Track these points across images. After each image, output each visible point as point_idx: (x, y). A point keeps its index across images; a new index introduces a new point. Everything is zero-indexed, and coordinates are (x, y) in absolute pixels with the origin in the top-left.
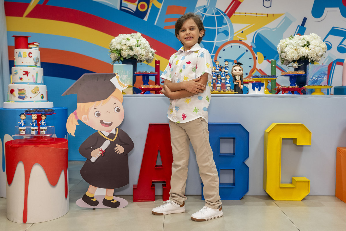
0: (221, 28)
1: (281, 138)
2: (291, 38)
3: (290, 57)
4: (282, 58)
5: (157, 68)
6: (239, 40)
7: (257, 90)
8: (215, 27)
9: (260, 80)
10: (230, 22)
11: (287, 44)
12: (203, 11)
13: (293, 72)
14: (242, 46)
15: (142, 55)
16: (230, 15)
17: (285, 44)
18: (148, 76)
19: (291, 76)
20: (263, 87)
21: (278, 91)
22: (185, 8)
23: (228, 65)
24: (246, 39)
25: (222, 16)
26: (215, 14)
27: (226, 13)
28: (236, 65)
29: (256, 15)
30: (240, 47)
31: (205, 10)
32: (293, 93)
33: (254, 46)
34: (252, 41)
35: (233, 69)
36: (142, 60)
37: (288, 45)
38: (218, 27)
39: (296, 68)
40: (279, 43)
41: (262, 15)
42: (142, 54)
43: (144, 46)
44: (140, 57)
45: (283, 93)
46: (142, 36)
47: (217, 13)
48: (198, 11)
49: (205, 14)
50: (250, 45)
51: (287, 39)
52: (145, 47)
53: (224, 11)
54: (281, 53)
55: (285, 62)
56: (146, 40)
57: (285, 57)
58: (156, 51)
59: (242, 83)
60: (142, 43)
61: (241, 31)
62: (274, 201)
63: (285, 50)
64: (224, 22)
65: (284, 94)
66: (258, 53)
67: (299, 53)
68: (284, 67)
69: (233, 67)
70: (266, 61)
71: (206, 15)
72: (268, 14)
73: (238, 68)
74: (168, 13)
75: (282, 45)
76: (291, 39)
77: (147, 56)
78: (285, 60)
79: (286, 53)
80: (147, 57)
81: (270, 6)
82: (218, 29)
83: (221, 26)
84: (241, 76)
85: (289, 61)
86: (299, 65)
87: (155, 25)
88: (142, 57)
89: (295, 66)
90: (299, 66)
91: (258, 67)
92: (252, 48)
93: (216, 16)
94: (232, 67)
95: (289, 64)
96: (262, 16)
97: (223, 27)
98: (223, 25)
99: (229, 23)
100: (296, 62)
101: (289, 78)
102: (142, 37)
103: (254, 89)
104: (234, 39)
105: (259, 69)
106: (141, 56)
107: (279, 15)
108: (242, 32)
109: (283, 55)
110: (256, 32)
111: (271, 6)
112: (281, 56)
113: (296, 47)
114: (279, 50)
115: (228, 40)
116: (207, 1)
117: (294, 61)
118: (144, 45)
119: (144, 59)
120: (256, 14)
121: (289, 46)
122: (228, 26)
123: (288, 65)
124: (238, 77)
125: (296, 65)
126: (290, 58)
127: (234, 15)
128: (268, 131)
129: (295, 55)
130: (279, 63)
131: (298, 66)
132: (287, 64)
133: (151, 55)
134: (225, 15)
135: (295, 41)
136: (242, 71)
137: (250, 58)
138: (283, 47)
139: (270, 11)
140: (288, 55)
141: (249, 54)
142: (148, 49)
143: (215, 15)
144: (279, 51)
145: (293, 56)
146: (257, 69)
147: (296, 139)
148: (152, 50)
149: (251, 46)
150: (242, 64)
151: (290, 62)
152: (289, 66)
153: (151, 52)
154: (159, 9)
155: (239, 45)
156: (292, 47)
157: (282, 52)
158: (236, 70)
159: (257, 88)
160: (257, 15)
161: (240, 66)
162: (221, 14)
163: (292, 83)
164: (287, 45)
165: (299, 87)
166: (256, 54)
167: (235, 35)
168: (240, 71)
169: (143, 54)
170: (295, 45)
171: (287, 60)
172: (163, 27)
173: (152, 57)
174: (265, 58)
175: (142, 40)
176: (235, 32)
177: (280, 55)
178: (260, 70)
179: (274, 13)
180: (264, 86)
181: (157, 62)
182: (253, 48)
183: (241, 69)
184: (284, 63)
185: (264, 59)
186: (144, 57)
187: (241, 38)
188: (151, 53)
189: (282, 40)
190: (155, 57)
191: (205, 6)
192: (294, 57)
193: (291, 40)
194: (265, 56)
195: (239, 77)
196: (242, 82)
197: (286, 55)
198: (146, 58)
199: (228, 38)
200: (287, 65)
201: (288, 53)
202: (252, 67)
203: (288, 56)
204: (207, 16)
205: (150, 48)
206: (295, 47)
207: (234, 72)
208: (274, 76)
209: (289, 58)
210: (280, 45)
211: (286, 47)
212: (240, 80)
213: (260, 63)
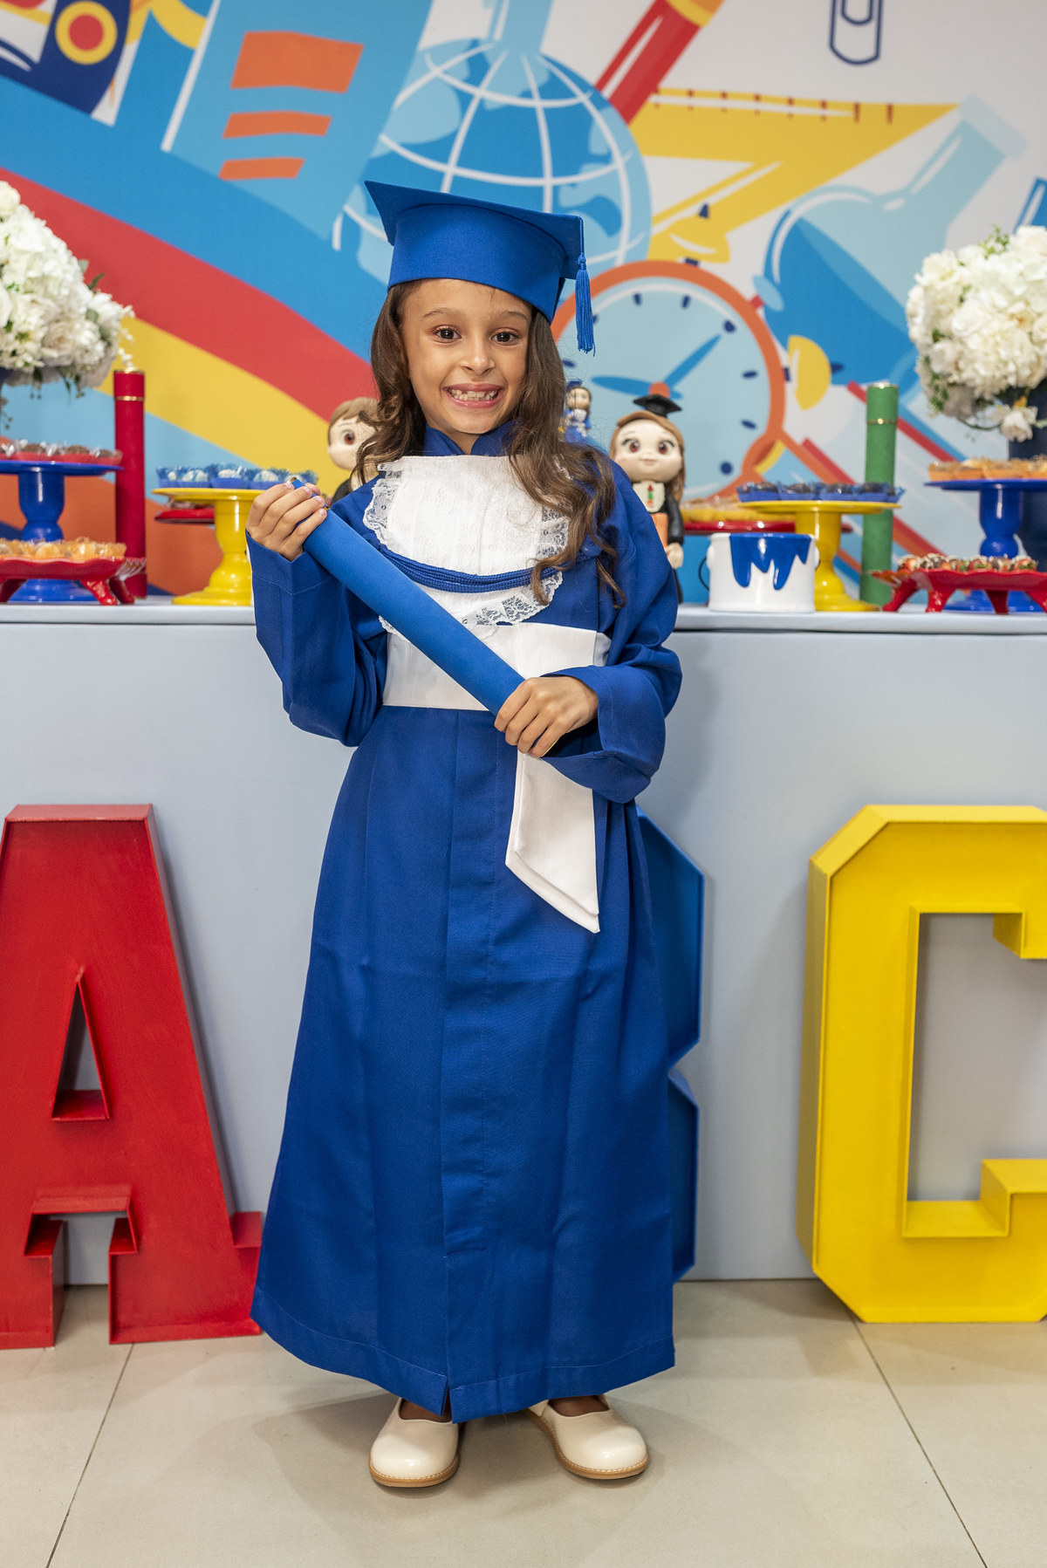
0: (573, 185)
1: (912, 910)
2: (992, 243)
3: (986, 364)
4: (936, 377)
5: (130, 422)
6: (681, 260)
7: (761, 580)
8: (539, 173)
9: (793, 513)
10: (627, 145)
11: (965, 283)
12: (465, 73)
13: (1000, 467)
14: (699, 294)
15: (22, 336)
16: (630, 101)
17: (955, 279)
18: (56, 475)
19: (987, 491)
20: (804, 560)
21: (905, 592)
22: (354, 50)
23: (587, 409)
24: (723, 256)
25: (581, 106)
26: (536, 93)
27: (608, 92)
28: (638, 409)
29: (786, 109)
30: (686, 301)
31: (477, 68)
32: (1001, 609)
33: (775, 302)
34: (759, 269)
35: (621, 438)
36: (20, 364)
37: (977, 291)
38: (557, 173)
39: (1022, 438)
40: (918, 277)
41: (828, 112)
42: (14, 327)
43: (32, 274)
44: (7, 344)
45: (933, 606)
46: (23, 202)
47: (552, 88)
48: (436, 72)
49: (480, 93)
50: (748, 293)
51: (972, 253)
52: (43, 279)
53: (592, 77)
54: (929, 340)
55: (955, 395)
56: (48, 232)
57: (957, 369)
58: (129, 308)
59: (676, 532)
60: (23, 252)
61: (697, 208)
62: (859, 1325)
63: (956, 323)
64: (595, 148)
65: (939, 609)
66: (796, 341)
67: (1041, 343)
68: (945, 428)
69: (622, 425)
70: (841, 394)
71: (482, 103)
72: (857, 107)
73: (649, 431)
74: (245, 77)
75: (939, 286)
76: (992, 251)
77: (61, 339)
78: (953, 385)
79: (962, 341)
80: (59, 349)
81: (870, 53)
82: (556, 189)
83: (574, 171)
84: (672, 485)
85: (977, 394)
86: (1039, 417)
87: (163, 153)
88: (16, 345)
89: (1016, 428)
90: (1041, 424)
91: (797, 425)
92: (761, 312)
93: (548, 111)
94: (615, 427)
95: (979, 414)
96: (824, 118)
97: (589, 175)
98: (586, 167)
99: (623, 153)
100: (1024, 400)
101: (974, 498)
102: (24, 209)
103: (743, 579)
104: (654, 254)
105: (798, 439)
106: (11, 336)
107: (927, 114)
108: (704, 212)
109: (942, 352)
110: (787, 214)
111: (876, 57)
112: (927, 360)
113: (1027, 303)
114: (918, 320)
115: (614, 259)
116: (489, 13)
117: (1009, 395)
118: (29, 268)
119: (29, 359)
120: (790, 102)
121: (983, 295)
122: (615, 173)
123: (972, 421)
124: (650, 489)
125: (1020, 419)
126: (982, 371)
127: (657, 105)
128: (828, 862)
129: (1017, 353)
130: (918, 404)
131: (1034, 428)
132: (967, 409)
133: (85, 335)
134: (599, 103)
135: (1020, 267)
136: (673, 456)
137: (750, 375)
138: (943, 301)
139: (870, 87)
140: (972, 351)
141: (743, 348)
142: (65, 292)
143: (538, 104)
144: (917, 331)
145: (1006, 363)
146: (789, 442)
147: (1018, 916)
148: (104, 304)
149: (757, 302)
150: (677, 409)
151: (988, 397)
152: (977, 427)
153: (87, 318)
154: (188, 53)
155: (679, 288)
156: (1002, 302)
157: (937, 336)
158: (634, 448)
159: (764, 569)
160: (795, 110)
161: (661, 419)
162: (570, 95)
163: (997, 535)
164: (966, 289)
165: (1039, 568)
166: (785, 345)
167: (657, 229)
168: (663, 450)
169: (23, 329)
170: (1018, 291)
171: (963, 385)
172: (214, 167)
173: (100, 347)
174: (840, 375)
175: (20, 230)
176: (657, 207)
177: (923, 352)
178: (808, 444)
179: (895, 100)
180: (814, 554)
181: (130, 385)
182: (768, 312)
183: (668, 436)
184: (950, 405)
185: (835, 382)
186: (31, 346)
187: (695, 250)
188: (89, 324)
189: (935, 257)
190: (121, 351)
191: (475, 43)
192: (1011, 368)
193: (993, 258)
194: (838, 360)
195: (659, 490)
196: (676, 522)
197: (961, 355)
198: (53, 354)
199: (616, 247)
200: (961, 418)
201: (974, 343)
202: (761, 429)
203: (973, 361)
204: (489, 107)
205: (84, 292)
206: (1018, 308)
207: (624, 460)
208: (881, 489)
209: (975, 371)
210: (926, 289)
211: (962, 300)
212: (665, 508)
213: (807, 402)
